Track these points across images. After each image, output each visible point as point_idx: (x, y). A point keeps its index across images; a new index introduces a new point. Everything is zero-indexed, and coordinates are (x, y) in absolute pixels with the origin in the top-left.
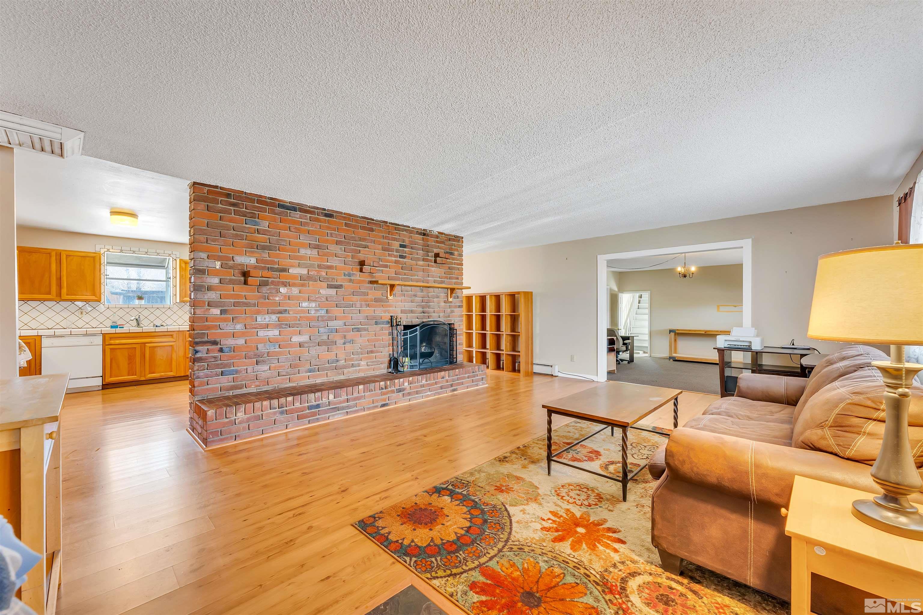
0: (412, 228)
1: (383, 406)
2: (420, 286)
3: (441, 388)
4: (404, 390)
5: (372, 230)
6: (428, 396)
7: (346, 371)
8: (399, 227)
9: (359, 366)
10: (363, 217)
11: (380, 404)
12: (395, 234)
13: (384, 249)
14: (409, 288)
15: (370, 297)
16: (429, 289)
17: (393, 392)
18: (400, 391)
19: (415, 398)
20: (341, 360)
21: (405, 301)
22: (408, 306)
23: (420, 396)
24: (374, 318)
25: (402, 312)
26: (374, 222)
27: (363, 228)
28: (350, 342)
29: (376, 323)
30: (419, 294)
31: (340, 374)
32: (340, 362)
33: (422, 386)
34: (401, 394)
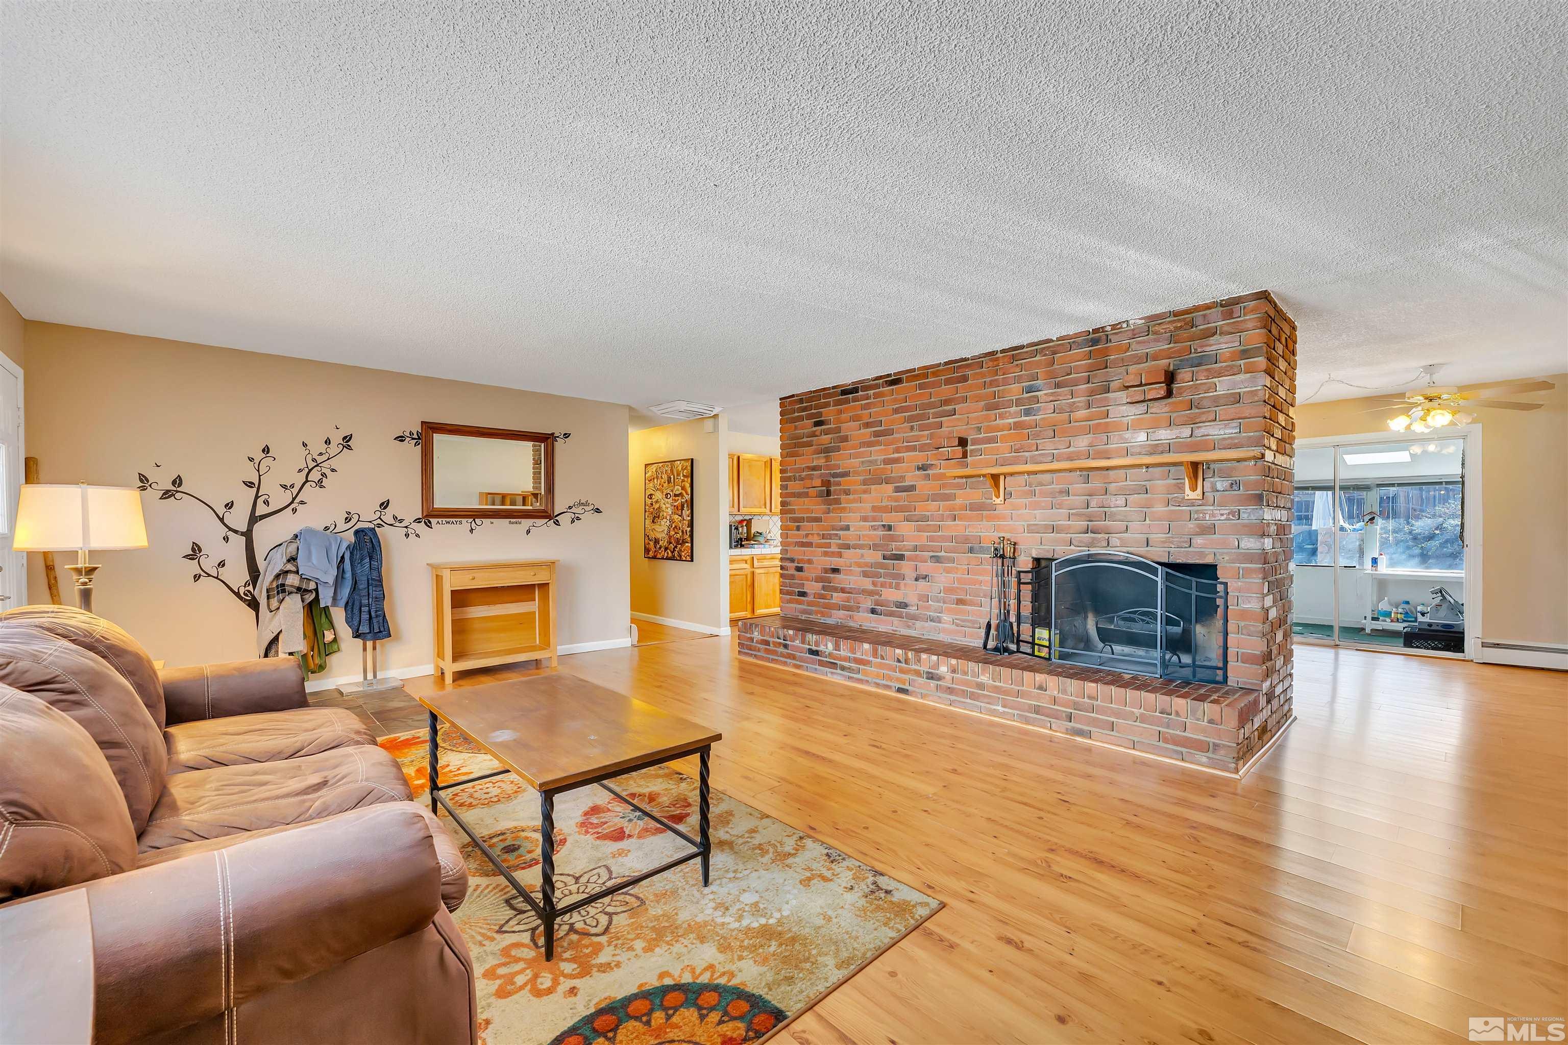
0: (1058, 339)
1: (900, 690)
2: (1081, 469)
3: (1037, 710)
4: (940, 678)
5: (965, 379)
6: (994, 713)
7: (918, 624)
8: (1025, 350)
9: (940, 622)
10: (946, 363)
11: (898, 686)
12: (1012, 371)
13: (989, 408)
14: (1047, 477)
15: (958, 501)
16: (1111, 473)
17: (918, 673)
18: (932, 678)
19: (964, 706)
20: (912, 606)
21: (1035, 506)
22: (1040, 516)
23: (976, 706)
24: (966, 539)
25: (1032, 529)
26: (970, 362)
27: (948, 382)
28: (925, 578)
29: (971, 550)
30: (1080, 487)
31: (909, 627)
32: (911, 608)
33: (981, 686)
34: (933, 683)
